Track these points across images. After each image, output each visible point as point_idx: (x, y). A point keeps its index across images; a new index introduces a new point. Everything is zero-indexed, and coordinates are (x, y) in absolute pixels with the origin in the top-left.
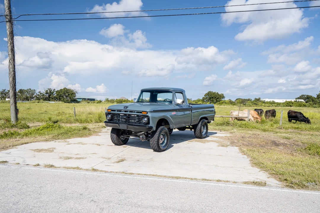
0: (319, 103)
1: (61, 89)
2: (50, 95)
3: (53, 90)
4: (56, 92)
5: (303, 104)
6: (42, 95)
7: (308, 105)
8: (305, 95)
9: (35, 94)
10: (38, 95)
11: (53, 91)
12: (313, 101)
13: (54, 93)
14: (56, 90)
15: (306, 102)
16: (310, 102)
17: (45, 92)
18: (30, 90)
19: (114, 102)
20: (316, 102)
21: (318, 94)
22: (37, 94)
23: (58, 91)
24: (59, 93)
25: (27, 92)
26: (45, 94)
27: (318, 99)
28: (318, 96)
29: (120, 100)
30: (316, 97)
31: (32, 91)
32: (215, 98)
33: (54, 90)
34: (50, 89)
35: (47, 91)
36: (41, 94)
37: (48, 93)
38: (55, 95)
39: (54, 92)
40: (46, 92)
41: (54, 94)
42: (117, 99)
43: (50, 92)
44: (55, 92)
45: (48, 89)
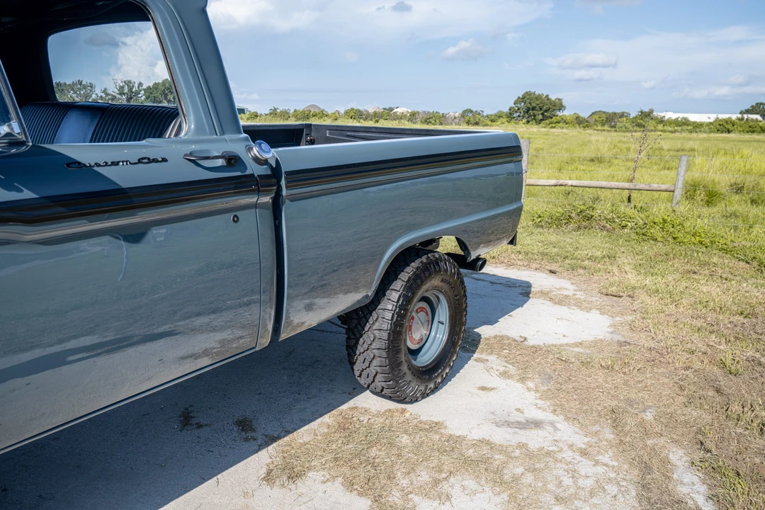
1: (157, 82)
2: (131, 98)
3: (136, 85)
4: (145, 90)
5: (761, 127)
6: (110, 97)
9: (94, 96)
10: (101, 97)
11: (138, 87)
13: (139, 94)
14: (144, 87)
17: (117, 92)
18: (79, 86)
19: (289, 117)
22: (99, 95)
23: (149, 87)
24: (151, 93)
25: (73, 90)
26: (118, 96)
29: (303, 112)
31: (85, 87)
32: (541, 109)
33: (140, 84)
34: (128, 83)
35: (122, 87)
36: (107, 95)
37: (124, 94)
38: (142, 98)
39: (141, 91)
40: (119, 91)
41: (140, 96)
42: (295, 111)
43: (130, 90)
44: (143, 92)
45: (125, 82)
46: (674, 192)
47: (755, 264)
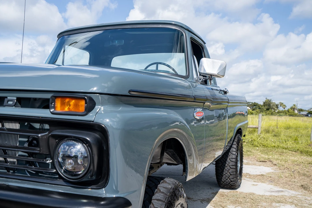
0: (265, 111)
5: (251, 112)
7: (255, 113)
8: (251, 102)
12: (259, 109)
15: (253, 110)
16: (256, 110)
20: (263, 110)
21: (264, 101)
27: (264, 106)
28: (264, 103)
30: (262, 104)
46: (258, 128)
47: (299, 152)
